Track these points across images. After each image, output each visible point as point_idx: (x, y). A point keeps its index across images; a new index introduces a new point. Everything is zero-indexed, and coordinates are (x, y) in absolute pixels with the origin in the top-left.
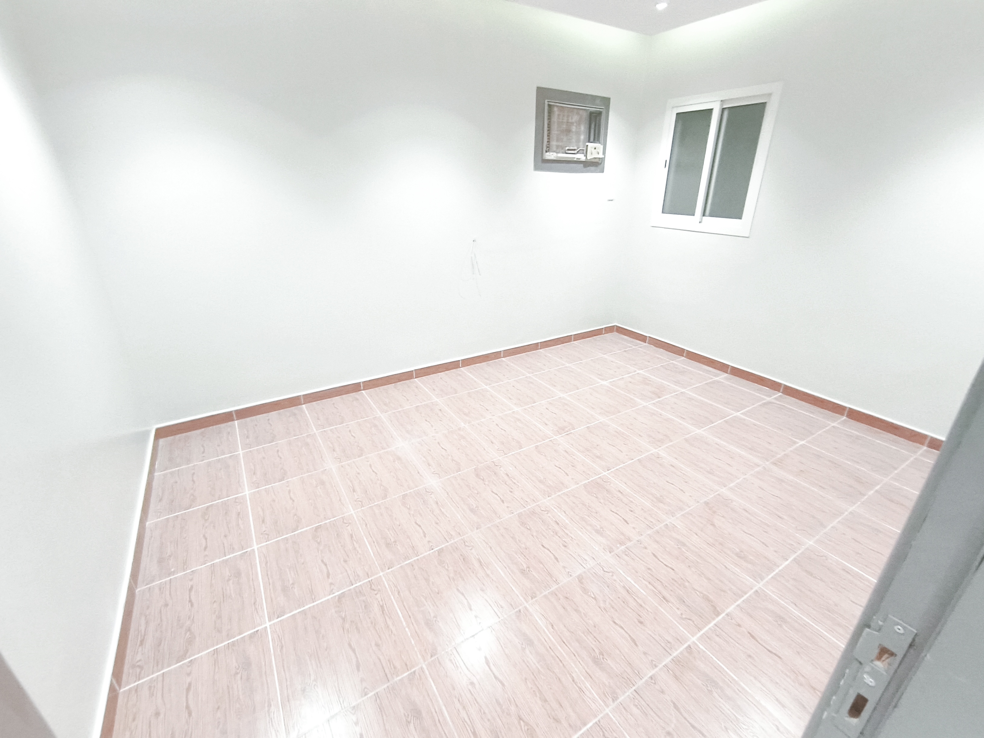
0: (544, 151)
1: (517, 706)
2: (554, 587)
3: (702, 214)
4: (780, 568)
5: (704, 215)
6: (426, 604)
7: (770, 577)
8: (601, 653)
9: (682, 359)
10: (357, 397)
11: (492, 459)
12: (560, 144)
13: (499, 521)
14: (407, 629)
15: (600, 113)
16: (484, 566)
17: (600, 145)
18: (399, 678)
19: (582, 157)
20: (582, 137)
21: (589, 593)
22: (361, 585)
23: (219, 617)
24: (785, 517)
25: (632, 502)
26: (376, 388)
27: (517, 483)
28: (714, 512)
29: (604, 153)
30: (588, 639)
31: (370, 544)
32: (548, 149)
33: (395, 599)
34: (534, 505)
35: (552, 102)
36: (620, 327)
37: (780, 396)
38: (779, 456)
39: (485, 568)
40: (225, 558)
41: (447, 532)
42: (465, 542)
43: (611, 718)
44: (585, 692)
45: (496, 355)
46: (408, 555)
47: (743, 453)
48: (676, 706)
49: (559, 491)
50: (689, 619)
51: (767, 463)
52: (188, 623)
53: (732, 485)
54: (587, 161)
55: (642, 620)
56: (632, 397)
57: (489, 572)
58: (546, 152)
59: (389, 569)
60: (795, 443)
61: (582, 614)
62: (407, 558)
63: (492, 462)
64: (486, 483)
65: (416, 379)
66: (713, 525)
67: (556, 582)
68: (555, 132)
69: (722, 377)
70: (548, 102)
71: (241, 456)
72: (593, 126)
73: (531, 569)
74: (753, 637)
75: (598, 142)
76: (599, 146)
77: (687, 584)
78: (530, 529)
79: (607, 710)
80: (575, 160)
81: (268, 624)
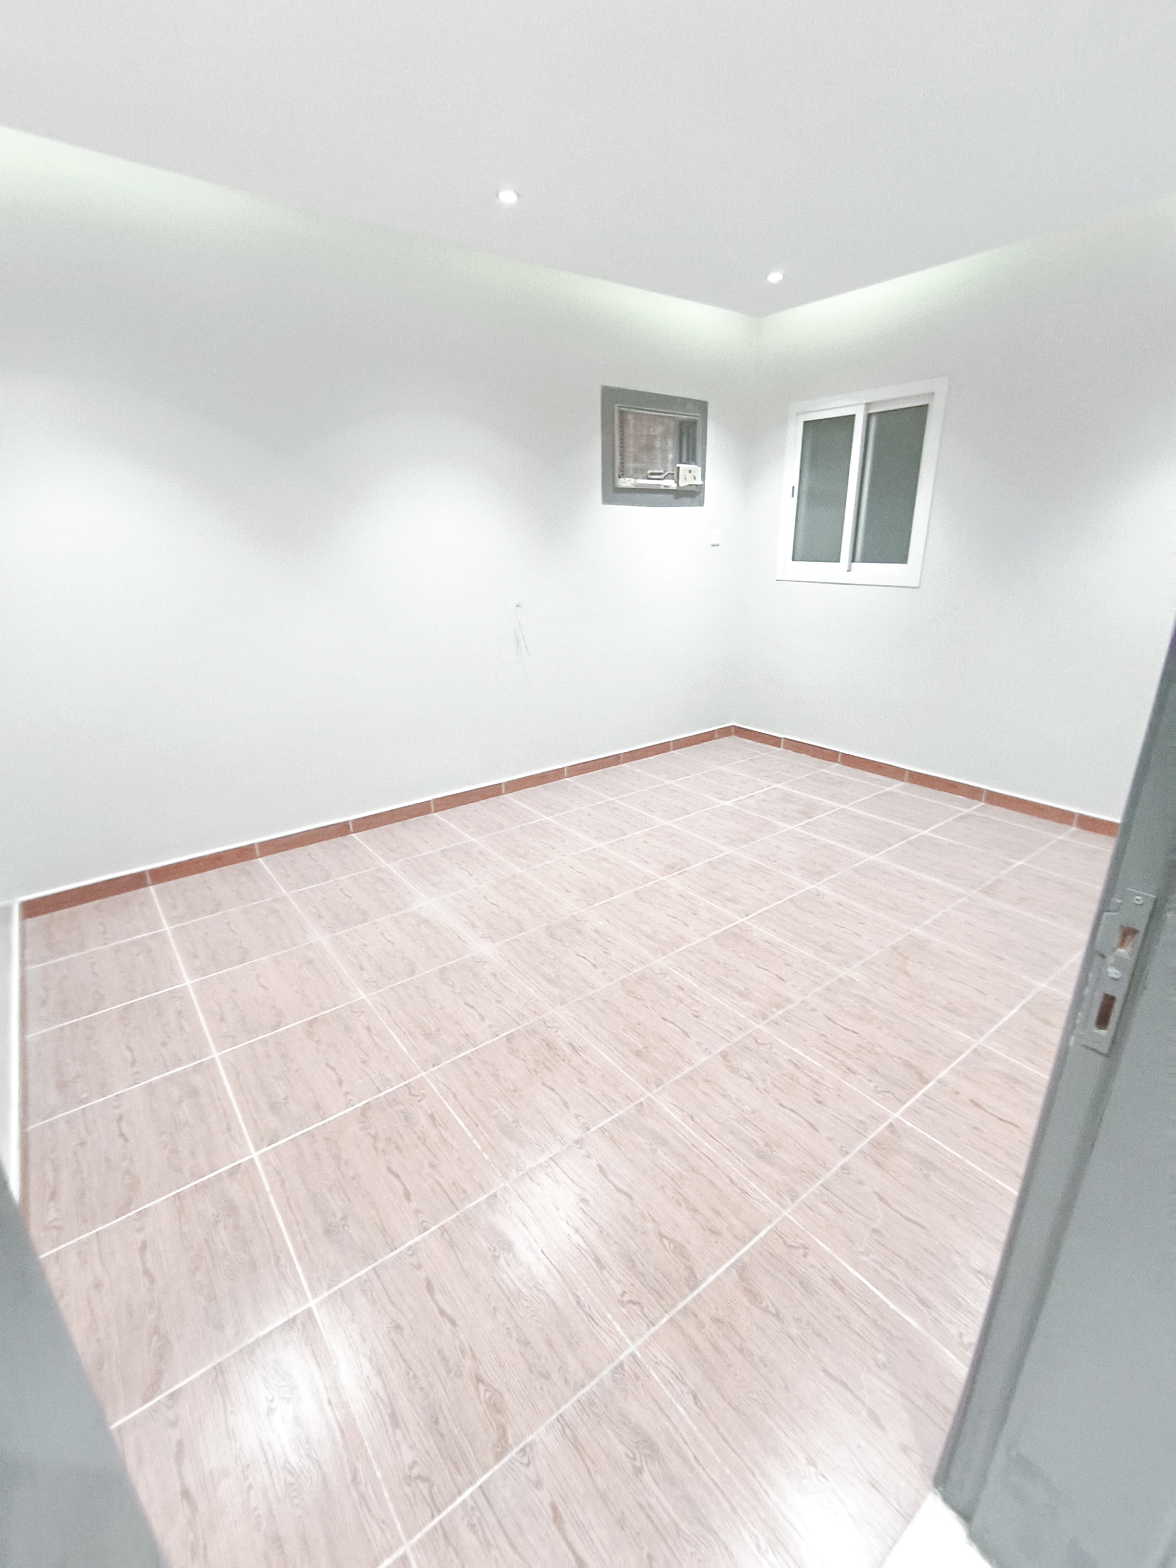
0: (617, 476)
1: (654, 1220)
2: (688, 1069)
3: (851, 560)
4: (1005, 1019)
5: (853, 560)
6: (499, 1106)
7: (992, 1030)
8: (767, 1145)
9: (835, 766)
10: (346, 842)
11: (571, 913)
12: (639, 465)
13: (594, 991)
14: (475, 1141)
15: (694, 423)
16: (581, 1051)
17: (696, 466)
18: (472, 1205)
19: (671, 484)
20: (671, 456)
21: (741, 1073)
22: (393, 1091)
23: (175, 1151)
24: (1006, 957)
25: (786, 953)
26: (375, 829)
27: (613, 941)
28: (907, 958)
29: (703, 477)
30: (745, 1128)
31: (399, 1037)
32: (622, 473)
33: (450, 1105)
34: (643, 968)
35: (624, 407)
36: (740, 728)
37: (983, 806)
38: (989, 882)
39: (580, 1053)
40: (167, 1074)
41: (515, 1011)
42: (545, 1023)
43: (792, 1222)
44: (750, 1194)
45: (557, 775)
46: (461, 1046)
47: (939, 881)
48: (881, 1199)
49: (678, 947)
50: (887, 1092)
51: (973, 892)
52: (124, 1164)
53: (927, 922)
54: (679, 489)
55: (821, 1099)
56: (769, 819)
57: (587, 1058)
58: (620, 477)
59: (434, 1066)
60: (1010, 864)
61: (734, 1100)
62: (459, 1050)
63: (572, 916)
64: (567, 944)
65: (435, 814)
66: (907, 974)
67: (690, 1062)
68: (631, 450)
69: (897, 786)
70: (619, 407)
71: (169, 934)
72: (685, 442)
73: (651, 1050)
74: (977, 1105)
75: (694, 463)
76: (696, 469)
77: (879, 1049)
78: (641, 999)
79: (785, 1213)
80: (662, 487)
81: (255, 1155)
